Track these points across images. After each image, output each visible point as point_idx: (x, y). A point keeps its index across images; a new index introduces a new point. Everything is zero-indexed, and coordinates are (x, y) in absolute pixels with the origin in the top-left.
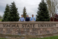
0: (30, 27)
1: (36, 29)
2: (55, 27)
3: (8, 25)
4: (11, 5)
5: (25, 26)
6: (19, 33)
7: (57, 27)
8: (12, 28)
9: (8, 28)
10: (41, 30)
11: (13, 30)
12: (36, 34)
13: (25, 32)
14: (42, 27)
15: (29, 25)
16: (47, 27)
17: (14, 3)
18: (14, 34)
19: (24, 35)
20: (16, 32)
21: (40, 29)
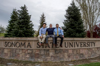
2: (93, 47)
4: (21, 10)
6: (32, 57)
7: (97, 48)
8: (19, 48)
9: (13, 47)
10: (70, 52)
11: (21, 52)
13: (42, 55)
14: (71, 48)
15: (49, 43)
16: (79, 47)
17: (25, 7)
19: (39, 60)
20: (26, 55)
21: (67, 50)
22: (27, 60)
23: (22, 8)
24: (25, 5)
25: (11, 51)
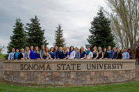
0: (72, 69)
1: (82, 73)
2: (120, 69)
3: (31, 65)
5: (62, 67)
6: (52, 80)
8: (38, 70)
9: (31, 70)
10: (93, 74)
11: (40, 75)
12: (82, 81)
13: (63, 78)
14: (94, 70)
15: (70, 65)
16: (103, 69)
18: (43, 81)
19: (60, 83)
20: (45, 77)
21: (90, 73)
22: (46, 83)
23: (33, 20)
24: (36, 17)
25: (29, 74)
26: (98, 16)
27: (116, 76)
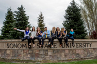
1: (58, 51)
4: (18, 11)
6: (32, 56)
8: (21, 49)
9: (15, 48)
11: (22, 52)
13: (41, 55)
14: (68, 48)
16: (75, 48)
18: (25, 58)
19: (39, 59)
20: (27, 54)
21: (64, 50)
22: (28, 59)
24: (22, 6)
25: (13, 51)
26: (71, 5)
27: (86, 53)
